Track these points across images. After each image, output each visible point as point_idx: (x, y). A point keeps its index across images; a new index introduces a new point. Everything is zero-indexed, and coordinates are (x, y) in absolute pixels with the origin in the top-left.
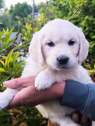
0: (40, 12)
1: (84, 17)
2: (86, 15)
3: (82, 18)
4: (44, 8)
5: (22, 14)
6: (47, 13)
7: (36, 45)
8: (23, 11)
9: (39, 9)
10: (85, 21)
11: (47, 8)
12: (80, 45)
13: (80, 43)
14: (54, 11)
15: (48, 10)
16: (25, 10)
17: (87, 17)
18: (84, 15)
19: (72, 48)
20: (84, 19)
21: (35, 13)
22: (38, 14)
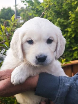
0: (21, 16)
1: (57, 19)
2: (58, 18)
3: (55, 20)
4: (24, 12)
5: (7, 17)
6: (27, 17)
7: (17, 42)
8: (8, 15)
9: (20, 13)
10: (57, 23)
11: (27, 12)
12: (57, 43)
13: (57, 41)
14: (32, 15)
15: (27, 14)
16: (9, 14)
17: (58, 19)
18: (56, 18)
19: (50, 46)
20: (56, 21)
21: (18, 17)
22: (19, 17)
